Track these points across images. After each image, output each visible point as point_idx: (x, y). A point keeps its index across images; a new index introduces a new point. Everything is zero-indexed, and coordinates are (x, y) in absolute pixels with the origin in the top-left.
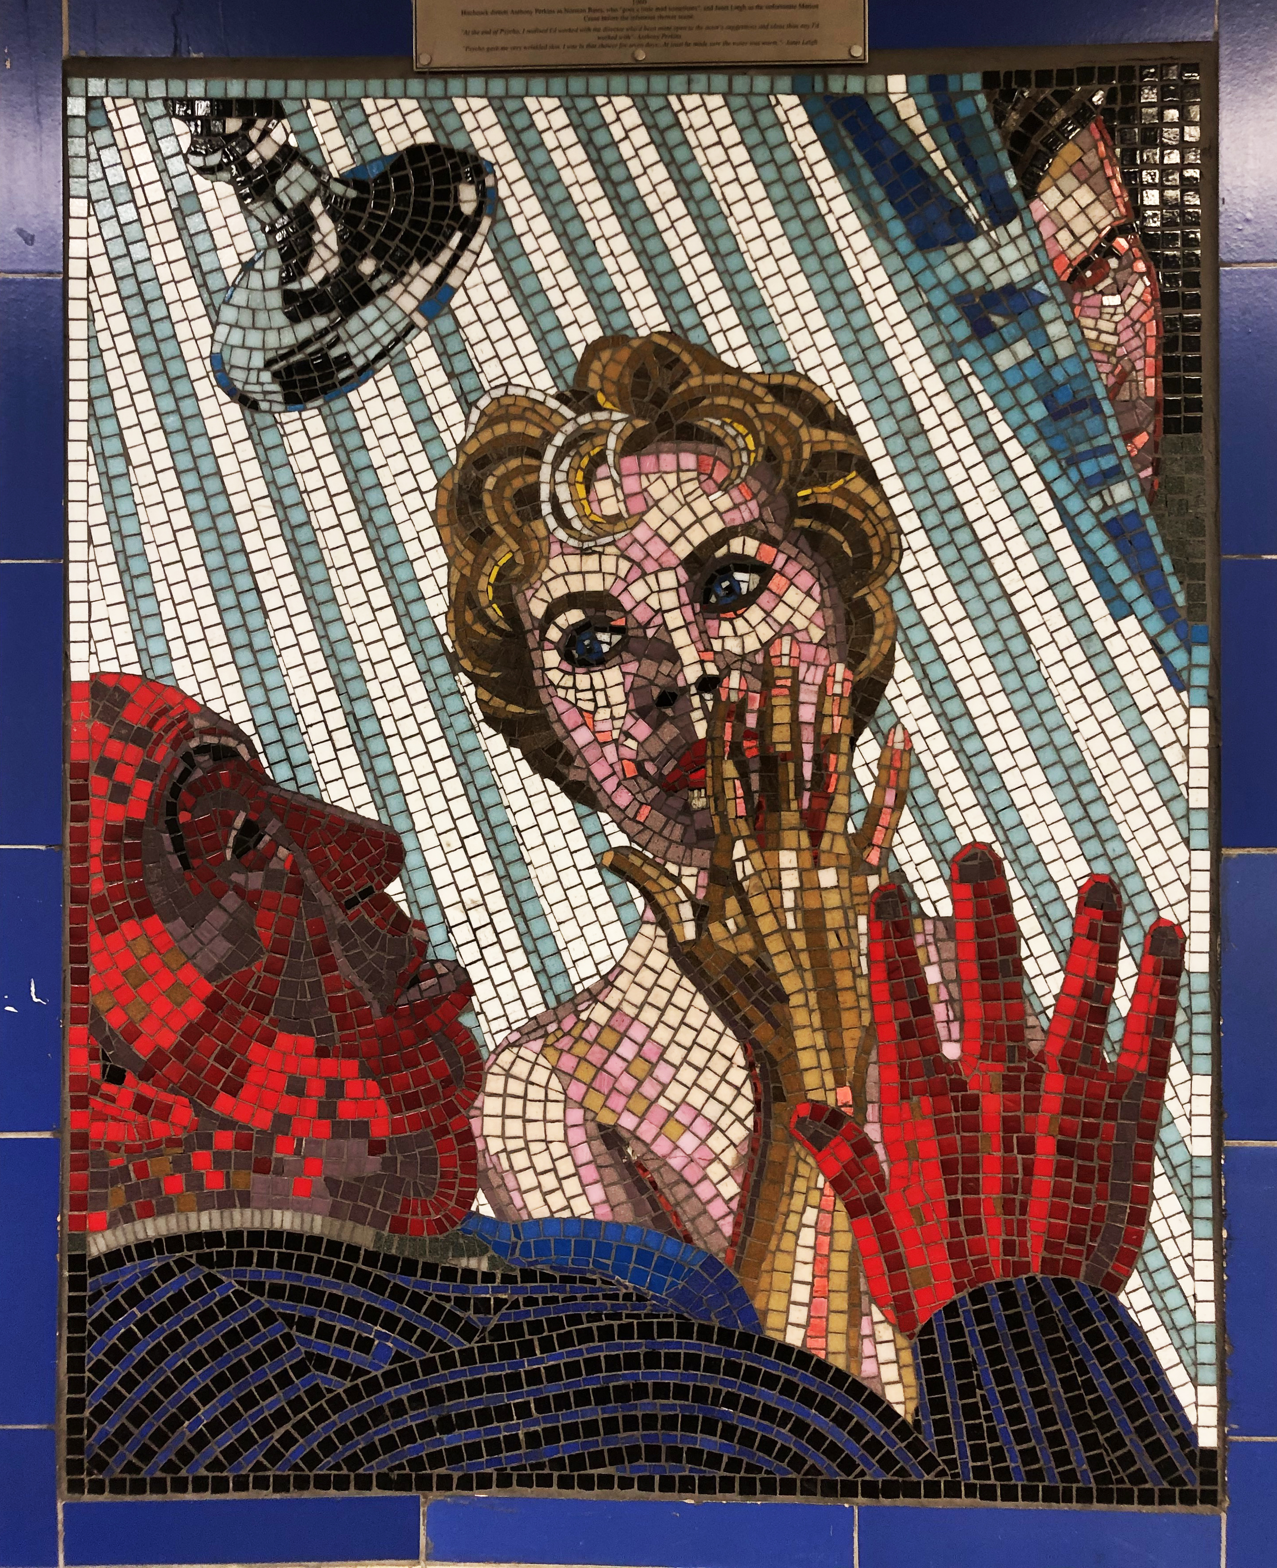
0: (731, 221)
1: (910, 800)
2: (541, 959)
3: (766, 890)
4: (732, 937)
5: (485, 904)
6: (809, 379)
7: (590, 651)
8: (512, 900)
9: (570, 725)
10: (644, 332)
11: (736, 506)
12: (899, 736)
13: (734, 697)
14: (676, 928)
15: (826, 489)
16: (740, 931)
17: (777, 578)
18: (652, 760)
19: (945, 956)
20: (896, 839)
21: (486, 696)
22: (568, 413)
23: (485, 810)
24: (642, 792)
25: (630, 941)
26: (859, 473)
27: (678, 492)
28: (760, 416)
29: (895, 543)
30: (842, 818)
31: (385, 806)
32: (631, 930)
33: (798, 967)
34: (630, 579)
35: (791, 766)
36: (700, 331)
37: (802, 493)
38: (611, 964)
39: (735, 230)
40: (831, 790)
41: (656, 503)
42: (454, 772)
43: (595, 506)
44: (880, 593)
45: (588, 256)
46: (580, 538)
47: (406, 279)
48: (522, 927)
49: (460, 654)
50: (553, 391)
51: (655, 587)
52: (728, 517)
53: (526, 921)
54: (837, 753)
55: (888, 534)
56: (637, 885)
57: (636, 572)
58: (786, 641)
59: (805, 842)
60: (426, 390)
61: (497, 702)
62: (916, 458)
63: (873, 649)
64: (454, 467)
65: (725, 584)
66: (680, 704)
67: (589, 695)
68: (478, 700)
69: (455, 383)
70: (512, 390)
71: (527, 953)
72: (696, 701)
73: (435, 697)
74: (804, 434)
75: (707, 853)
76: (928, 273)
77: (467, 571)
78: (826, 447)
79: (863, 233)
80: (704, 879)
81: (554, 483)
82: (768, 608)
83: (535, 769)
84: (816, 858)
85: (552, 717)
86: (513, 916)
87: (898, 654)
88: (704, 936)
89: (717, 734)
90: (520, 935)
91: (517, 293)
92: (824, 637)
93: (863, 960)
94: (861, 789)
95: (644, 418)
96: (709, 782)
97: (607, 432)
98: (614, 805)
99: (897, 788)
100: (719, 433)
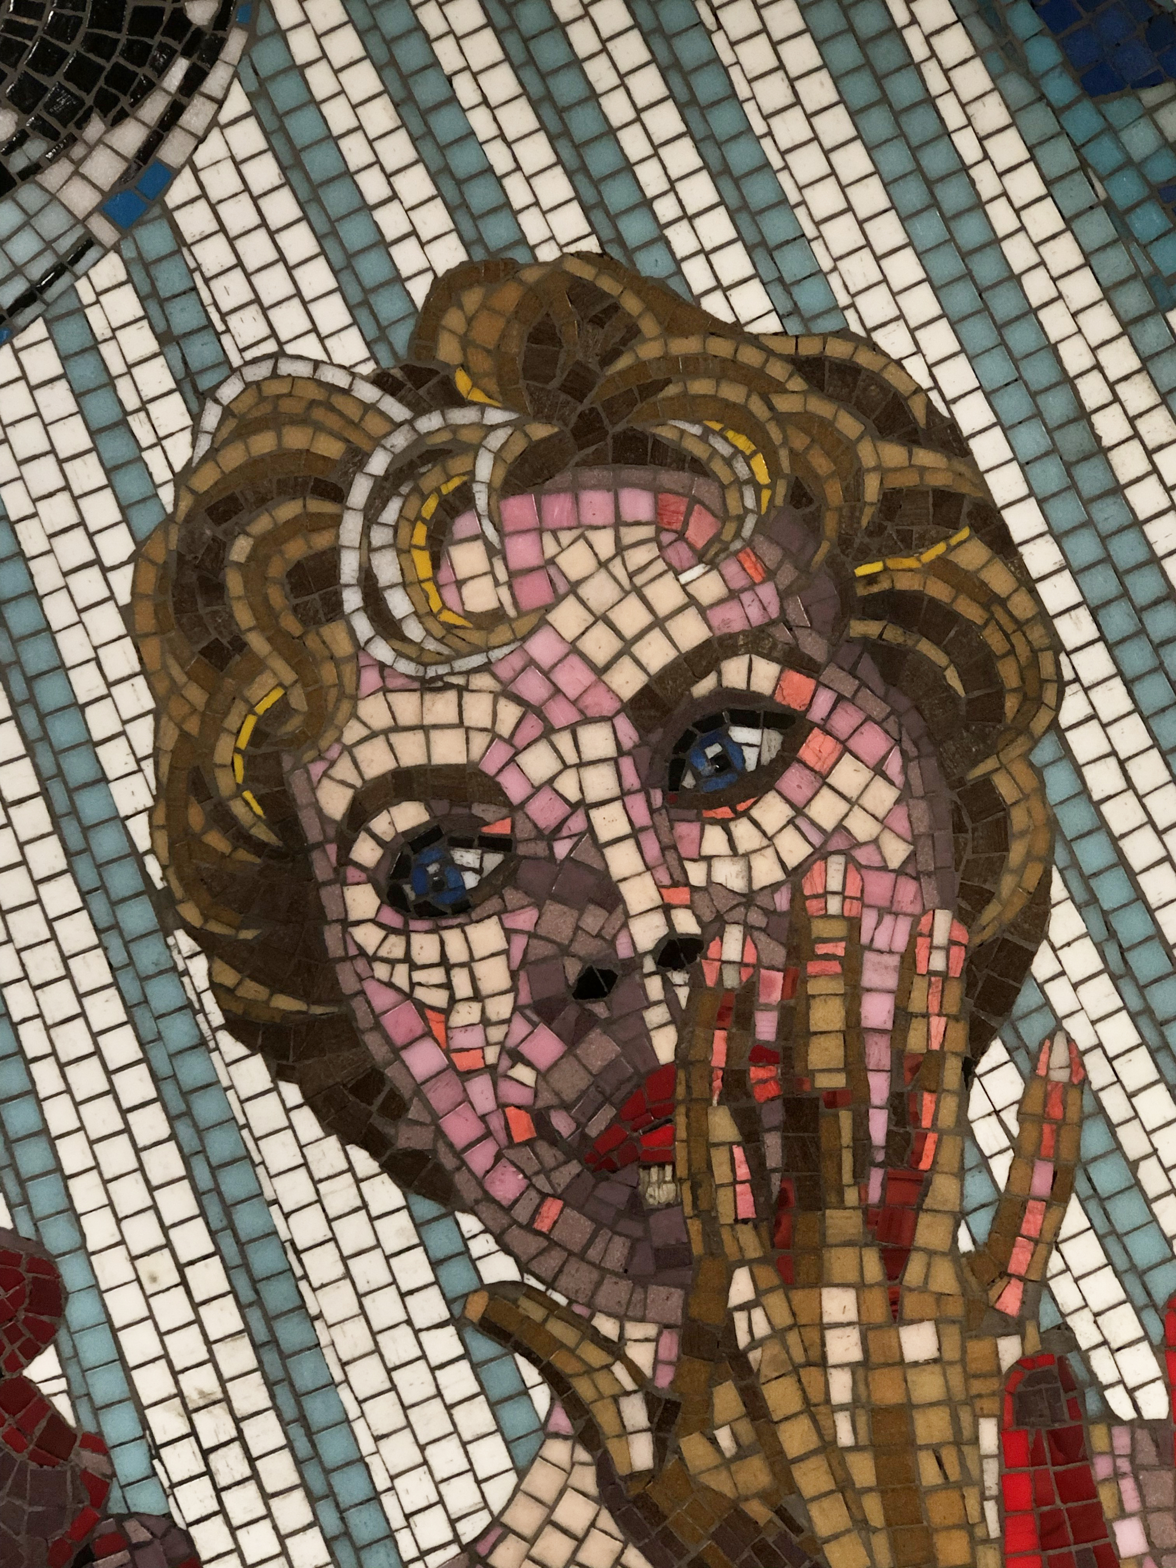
0: (719, 40)
1: (1081, 1184)
2: (341, 1512)
3: (796, 1369)
4: (727, 1463)
5: (227, 1399)
6: (875, 347)
7: (439, 886)
8: (282, 1392)
9: (399, 1036)
10: (547, 254)
11: (733, 595)
12: (1060, 1054)
13: (731, 979)
14: (613, 1446)
15: (910, 563)
16: (742, 1453)
17: (816, 739)
18: (566, 1107)
19: (1153, 1500)
20: (1055, 1263)
21: (228, 977)
22: (396, 410)
23: (228, 1209)
24: (546, 1172)
25: (521, 1473)
26: (976, 530)
27: (617, 567)
28: (780, 419)
29: (1047, 669)
30: (948, 1222)
31: (26, 1201)
32: (524, 1449)
33: (861, 1524)
34: (519, 741)
35: (845, 1118)
36: (658, 252)
37: (863, 570)
38: (482, 1520)
39: (727, 57)
40: (925, 1164)
41: (574, 587)
42: (164, 1131)
43: (450, 595)
44: (1019, 769)
45: (438, 106)
46: (420, 657)
47: (78, 151)
48: (303, 1447)
49: (178, 892)
50: (367, 369)
51: (571, 757)
52: (717, 616)
53: (310, 1434)
54: (937, 1090)
55: (1035, 653)
56: (534, 1360)
57: (532, 726)
58: (836, 865)
59: (873, 1269)
60: (116, 366)
61: (252, 990)
62: (1087, 503)
63: (1007, 883)
64: (170, 518)
65: (713, 751)
66: (621, 993)
67: (437, 976)
68: (214, 986)
69: (174, 352)
70: (286, 367)
71: (312, 1499)
72: (654, 987)
73: (127, 981)
74: (866, 453)
75: (677, 1296)
76: (1106, 142)
77: (193, 726)
78: (909, 480)
79: (977, 65)
80: (670, 1345)
81: (367, 548)
82: (799, 798)
83: (329, 1126)
84: (895, 1302)
85: (363, 1019)
86: (284, 1424)
87: (1057, 890)
88: (671, 1462)
89: (695, 1054)
90: (299, 1463)
91: (296, 177)
92: (912, 857)
93: (991, 1510)
94: (984, 1161)
95: (548, 420)
96: (681, 1153)
97: (474, 449)
98: (488, 1198)
99: (1055, 1158)
100: (699, 451)
